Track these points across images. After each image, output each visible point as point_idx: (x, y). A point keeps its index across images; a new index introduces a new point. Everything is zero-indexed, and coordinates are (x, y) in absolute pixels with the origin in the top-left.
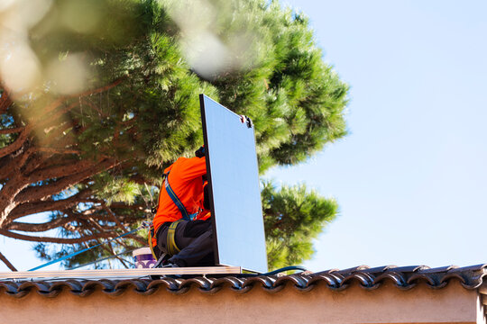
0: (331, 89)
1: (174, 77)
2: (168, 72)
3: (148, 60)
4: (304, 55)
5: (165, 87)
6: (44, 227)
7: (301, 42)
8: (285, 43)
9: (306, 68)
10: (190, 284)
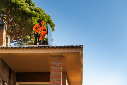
0: (53, 25)
1: (35, 23)
2: (34, 22)
3: (32, 20)
4: (50, 20)
5: (34, 24)
6: (16, 42)
7: (50, 19)
8: (48, 19)
9: (50, 22)
10: (45, 47)
